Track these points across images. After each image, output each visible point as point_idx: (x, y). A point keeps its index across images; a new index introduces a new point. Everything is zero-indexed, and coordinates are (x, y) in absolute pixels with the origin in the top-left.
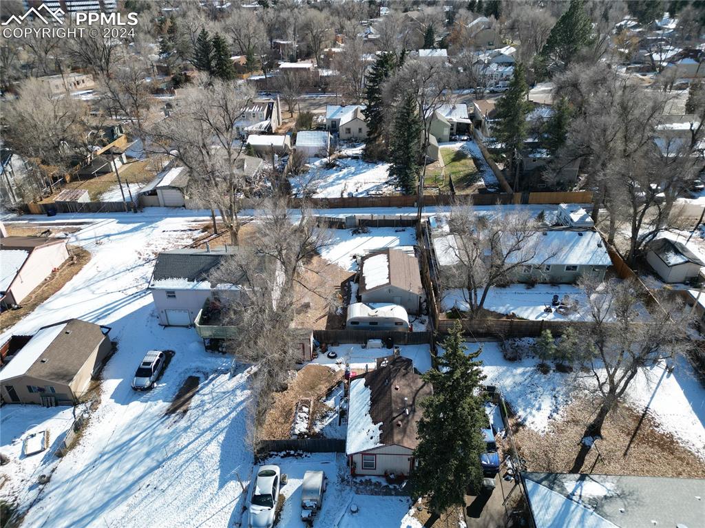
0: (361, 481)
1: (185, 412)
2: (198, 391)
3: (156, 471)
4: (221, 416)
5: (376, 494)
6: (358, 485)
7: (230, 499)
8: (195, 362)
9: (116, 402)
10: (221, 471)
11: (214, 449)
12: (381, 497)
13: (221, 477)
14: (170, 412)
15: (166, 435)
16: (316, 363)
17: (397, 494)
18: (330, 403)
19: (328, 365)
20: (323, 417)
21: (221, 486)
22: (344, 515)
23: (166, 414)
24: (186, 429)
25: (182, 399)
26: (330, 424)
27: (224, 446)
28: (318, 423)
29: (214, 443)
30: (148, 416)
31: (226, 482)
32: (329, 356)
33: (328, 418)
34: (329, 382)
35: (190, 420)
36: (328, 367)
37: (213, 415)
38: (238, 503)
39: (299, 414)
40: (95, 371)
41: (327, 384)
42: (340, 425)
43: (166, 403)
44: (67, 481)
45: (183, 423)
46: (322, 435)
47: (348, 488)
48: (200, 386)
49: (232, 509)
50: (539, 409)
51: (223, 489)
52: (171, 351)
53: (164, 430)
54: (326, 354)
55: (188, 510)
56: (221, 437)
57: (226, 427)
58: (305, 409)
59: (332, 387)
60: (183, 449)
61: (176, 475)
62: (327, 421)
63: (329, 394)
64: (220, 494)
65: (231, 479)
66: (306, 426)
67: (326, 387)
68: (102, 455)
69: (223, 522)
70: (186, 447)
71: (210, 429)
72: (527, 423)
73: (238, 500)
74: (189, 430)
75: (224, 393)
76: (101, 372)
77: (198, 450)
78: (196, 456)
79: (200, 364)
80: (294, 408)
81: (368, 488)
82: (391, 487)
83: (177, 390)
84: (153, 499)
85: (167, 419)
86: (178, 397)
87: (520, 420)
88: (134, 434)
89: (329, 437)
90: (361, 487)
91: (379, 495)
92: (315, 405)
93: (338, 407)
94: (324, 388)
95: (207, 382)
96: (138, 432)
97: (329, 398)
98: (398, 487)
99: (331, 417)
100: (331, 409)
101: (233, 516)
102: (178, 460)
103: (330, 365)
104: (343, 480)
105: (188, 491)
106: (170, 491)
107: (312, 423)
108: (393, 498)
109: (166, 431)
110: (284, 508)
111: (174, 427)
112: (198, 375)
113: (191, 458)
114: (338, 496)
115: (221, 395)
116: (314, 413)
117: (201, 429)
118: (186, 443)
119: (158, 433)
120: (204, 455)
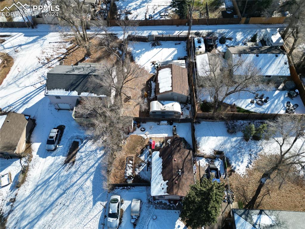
0: (158, 202)
1: (74, 162)
2: (79, 150)
3: (63, 196)
4: (91, 165)
5: (165, 209)
6: (156, 205)
7: (98, 211)
8: (75, 133)
9: (40, 156)
10: (94, 196)
11: (89, 184)
12: (166, 210)
13: (94, 199)
14: (66, 162)
15: (66, 176)
16: (135, 134)
17: (174, 209)
18: (143, 158)
19: (141, 135)
20: (140, 166)
21: (94, 204)
22: (150, 220)
23: (65, 163)
24: (75, 172)
25: (71, 155)
26: (143, 170)
27: (94, 182)
28: (137, 169)
29: (89, 181)
30: (56, 164)
31: (96, 202)
32: (141, 130)
33: (142, 167)
34: (141, 145)
35: (76, 167)
36: (141, 136)
37: (87, 165)
38: (102, 213)
39: (128, 165)
40: (27, 138)
41: (141, 147)
42: (147, 171)
43: (64, 157)
44: (23, 201)
45: (73, 169)
46: (139, 176)
47: (152, 206)
48: (79, 147)
49: (100, 216)
50: (242, 162)
51: (95, 206)
52: (63, 126)
53: (64, 173)
54: (140, 128)
55: (80, 216)
56: (92, 177)
57: (94, 172)
58: (131, 162)
59: (144, 148)
60: (75, 183)
61: (73, 197)
62: (142, 168)
63: (142, 152)
64: (94, 208)
65: (98, 200)
66: (131, 171)
67: (140, 149)
68: (37, 187)
69: (96, 223)
70: (76, 182)
71: (86, 173)
72: (236, 170)
73: (102, 211)
74: (76, 173)
75: (91, 151)
76: (30, 138)
77: (82, 184)
78: (81, 188)
79: (78, 134)
80: (126, 161)
81: (161, 206)
82: (171, 205)
83: (68, 150)
84: (64, 210)
85: (65, 166)
86: (70, 154)
87: (232, 168)
88: (51, 174)
89: (142, 177)
90: (158, 205)
91: (166, 209)
92: (136, 159)
93: (146, 160)
94: (139, 149)
95: (82, 144)
96: (52, 174)
97: (142, 155)
98: (174, 205)
99: (143, 166)
100: (143, 162)
101: (100, 220)
102: (73, 189)
103: (142, 135)
104: (149, 201)
105: (79, 207)
106: (71, 206)
107: (134, 170)
108: (173, 211)
109: (66, 173)
110: (123, 216)
111: (69, 171)
112: (78, 140)
113: (79, 188)
114: (147, 210)
115: (90, 153)
116: (135, 163)
117: (82, 172)
118: (76, 180)
119: (62, 174)
120: (85, 187)
